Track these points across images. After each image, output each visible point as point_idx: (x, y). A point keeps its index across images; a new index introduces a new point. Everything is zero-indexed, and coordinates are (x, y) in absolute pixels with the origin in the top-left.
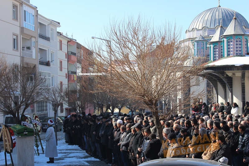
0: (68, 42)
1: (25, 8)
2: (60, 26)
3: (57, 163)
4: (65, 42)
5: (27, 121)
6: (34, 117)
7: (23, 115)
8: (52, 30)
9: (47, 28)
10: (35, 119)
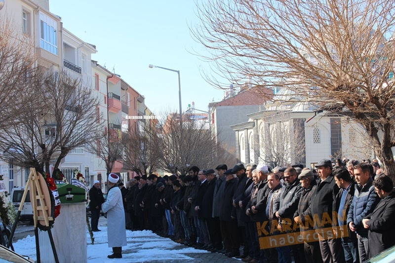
0: (108, 78)
1: (42, 16)
2: (96, 52)
3: (127, 258)
4: (103, 78)
5: (65, 181)
6: (75, 175)
7: (56, 170)
8: (84, 56)
9: (76, 53)
10: (78, 178)
